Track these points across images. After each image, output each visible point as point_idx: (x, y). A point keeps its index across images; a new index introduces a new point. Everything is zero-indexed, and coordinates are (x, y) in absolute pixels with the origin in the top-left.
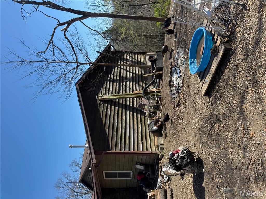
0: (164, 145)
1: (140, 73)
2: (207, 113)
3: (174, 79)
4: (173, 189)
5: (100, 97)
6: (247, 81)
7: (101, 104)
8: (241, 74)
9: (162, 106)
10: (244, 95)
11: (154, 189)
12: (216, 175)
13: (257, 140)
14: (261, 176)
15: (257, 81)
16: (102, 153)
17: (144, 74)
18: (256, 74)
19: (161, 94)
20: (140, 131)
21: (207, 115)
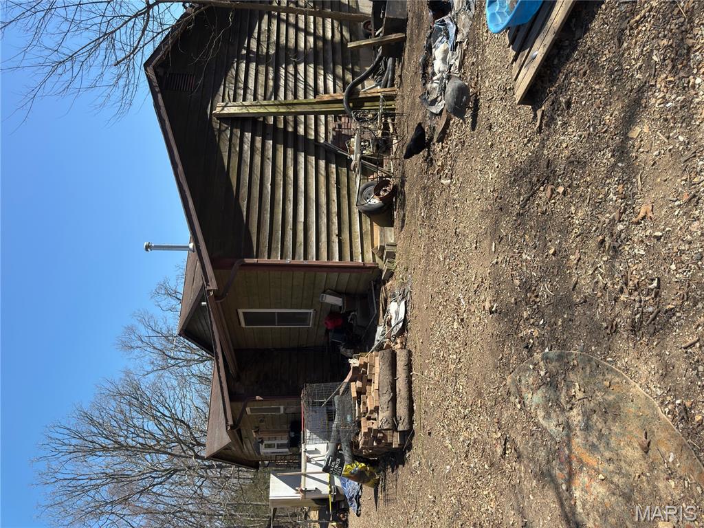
0: (396, 245)
1: (338, 37)
2: (523, 156)
3: (438, 53)
4: (413, 351)
5: (220, 108)
6: (658, 50)
7: (224, 128)
8: (644, 29)
9: (396, 141)
10: (641, 98)
11: (365, 351)
12: (527, 319)
13: (655, 228)
14: (648, 322)
15: (689, 49)
16: (233, 264)
17: (351, 41)
18: (692, 29)
19: (397, 105)
20: (334, 209)
21: (521, 162)
